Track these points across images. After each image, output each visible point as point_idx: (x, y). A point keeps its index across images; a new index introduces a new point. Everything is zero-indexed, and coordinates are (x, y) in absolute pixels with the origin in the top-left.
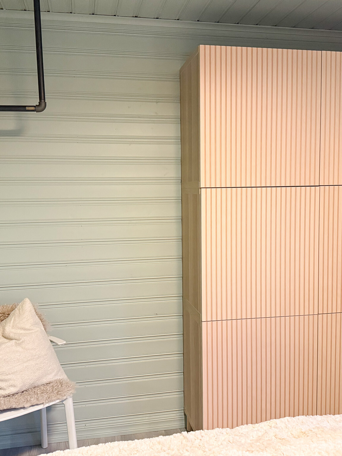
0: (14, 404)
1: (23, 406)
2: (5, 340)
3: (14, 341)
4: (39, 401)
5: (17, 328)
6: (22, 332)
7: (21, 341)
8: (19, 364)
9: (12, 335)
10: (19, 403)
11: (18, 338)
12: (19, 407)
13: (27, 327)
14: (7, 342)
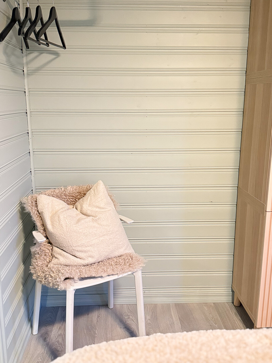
0: (94, 274)
1: (101, 275)
2: (84, 216)
3: (91, 217)
4: (114, 272)
5: (93, 206)
6: (97, 210)
7: (97, 218)
8: (96, 238)
9: (89, 212)
10: (98, 273)
11: (94, 215)
12: (98, 276)
13: (102, 206)
14: (86, 218)
